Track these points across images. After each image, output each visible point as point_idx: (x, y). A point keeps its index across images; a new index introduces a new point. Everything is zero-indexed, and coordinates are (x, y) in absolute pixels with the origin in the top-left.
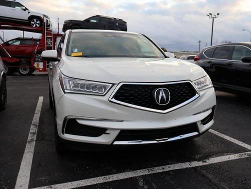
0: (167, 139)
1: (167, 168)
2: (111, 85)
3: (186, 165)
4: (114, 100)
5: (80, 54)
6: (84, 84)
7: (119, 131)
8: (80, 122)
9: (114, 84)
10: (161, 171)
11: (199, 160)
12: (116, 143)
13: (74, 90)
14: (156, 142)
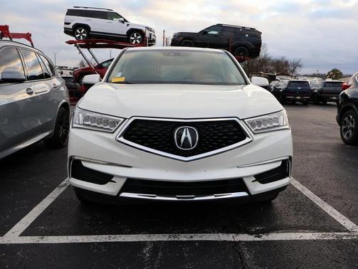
0: (193, 198)
1: (197, 237)
2: (122, 120)
3: (229, 237)
4: (122, 139)
5: (123, 79)
6: (95, 118)
7: (125, 180)
8: (85, 164)
9: (125, 119)
10: (185, 239)
11: (251, 234)
12: (124, 194)
13: (84, 125)
14: (175, 199)
